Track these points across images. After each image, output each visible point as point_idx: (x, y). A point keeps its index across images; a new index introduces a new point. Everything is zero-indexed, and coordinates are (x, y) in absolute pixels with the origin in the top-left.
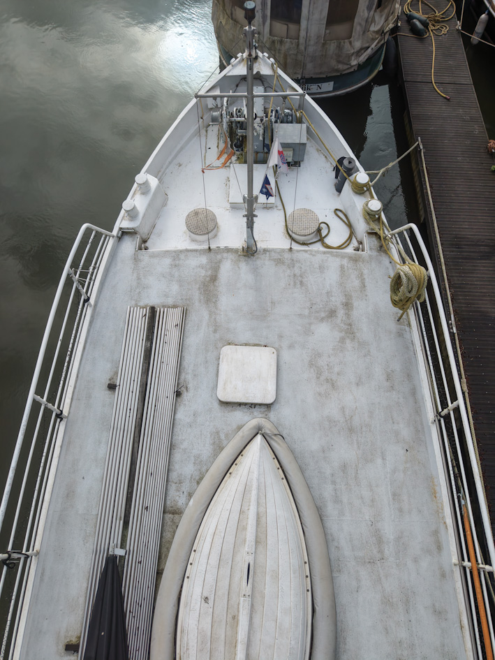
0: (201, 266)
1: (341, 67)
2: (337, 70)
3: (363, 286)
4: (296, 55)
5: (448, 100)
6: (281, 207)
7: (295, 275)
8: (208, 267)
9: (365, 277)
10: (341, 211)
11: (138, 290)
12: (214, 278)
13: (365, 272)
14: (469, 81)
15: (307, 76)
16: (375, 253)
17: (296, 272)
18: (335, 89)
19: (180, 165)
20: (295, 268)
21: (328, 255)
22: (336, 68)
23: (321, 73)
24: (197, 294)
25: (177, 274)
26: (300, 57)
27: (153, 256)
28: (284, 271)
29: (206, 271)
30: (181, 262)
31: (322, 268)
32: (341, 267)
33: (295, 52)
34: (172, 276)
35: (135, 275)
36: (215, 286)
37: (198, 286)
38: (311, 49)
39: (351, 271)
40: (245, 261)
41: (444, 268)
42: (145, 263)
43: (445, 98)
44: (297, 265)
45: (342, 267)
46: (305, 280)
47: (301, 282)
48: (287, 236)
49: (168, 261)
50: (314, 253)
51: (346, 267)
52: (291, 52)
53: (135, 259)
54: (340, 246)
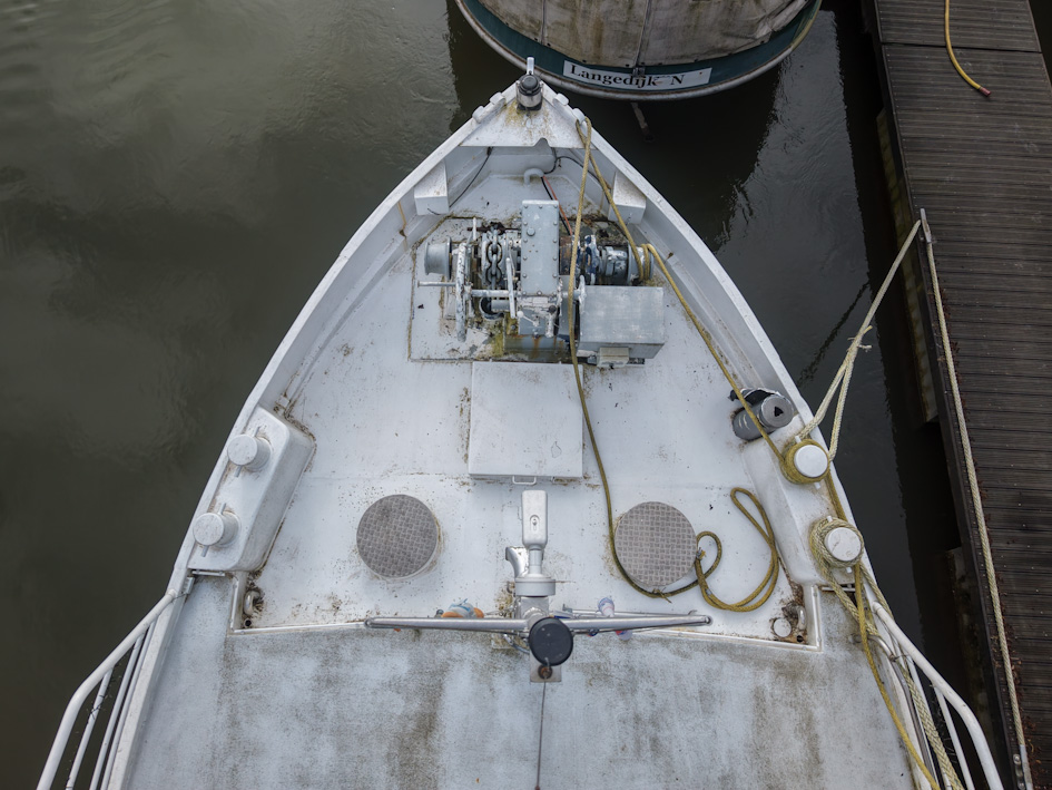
0: (395, 685)
1: (731, 43)
2: (721, 50)
3: (815, 760)
4: (626, 24)
5: (986, 96)
6: (596, 479)
7: (637, 719)
8: (412, 686)
9: (819, 729)
10: (748, 494)
11: (230, 761)
12: (427, 725)
13: (819, 713)
14: (1033, 42)
15: (648, 63)
16: (840, 654)
17: (640, 709)
18: (713, 81)
19: (348, 351)
20: (639, 696)
21: (722, 657)
22: (720, 46)
23: (682, 57)
24: (383, 776)
25: (331, 710)
26: (633, 29)
27: (274, 648)
28: (610, 705)
29: (407, 699)
30: (343, 670)
31: (707, 699)
32: (757, 697)
33: (624, 19)
34: (319, 714)
35: (225, 710)
36: (429, 749)
37: (385, 749)
38: (661, 16)
39: (781, 709)
40: (510, 668)
41: (995, 592)
42: (250, 673)
43: (978, 90)
44: (643, 685)
45: (758, 695)
46: (664, 734)
47: (655, 741)
48: (615, 567)
49: (308, 667)
50: (685, 648)
51: (768, 698)
52: (612, 18)
53: (226, 658)
54: (748, 601)
